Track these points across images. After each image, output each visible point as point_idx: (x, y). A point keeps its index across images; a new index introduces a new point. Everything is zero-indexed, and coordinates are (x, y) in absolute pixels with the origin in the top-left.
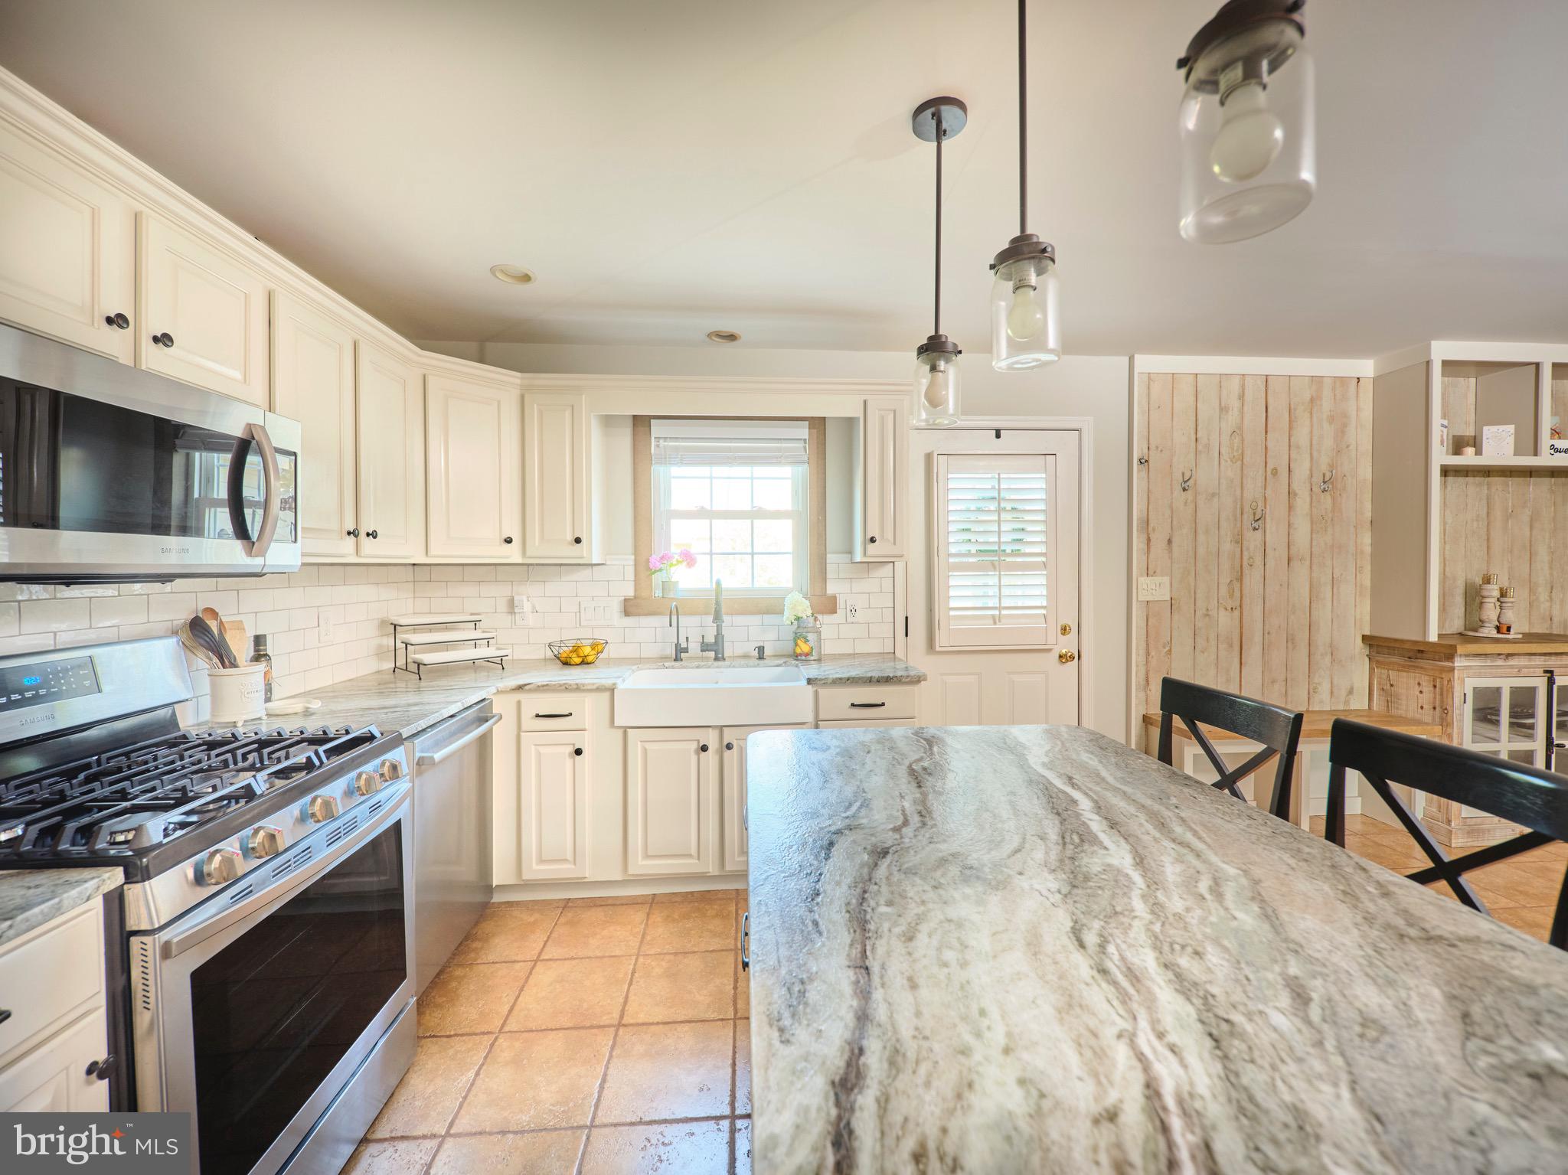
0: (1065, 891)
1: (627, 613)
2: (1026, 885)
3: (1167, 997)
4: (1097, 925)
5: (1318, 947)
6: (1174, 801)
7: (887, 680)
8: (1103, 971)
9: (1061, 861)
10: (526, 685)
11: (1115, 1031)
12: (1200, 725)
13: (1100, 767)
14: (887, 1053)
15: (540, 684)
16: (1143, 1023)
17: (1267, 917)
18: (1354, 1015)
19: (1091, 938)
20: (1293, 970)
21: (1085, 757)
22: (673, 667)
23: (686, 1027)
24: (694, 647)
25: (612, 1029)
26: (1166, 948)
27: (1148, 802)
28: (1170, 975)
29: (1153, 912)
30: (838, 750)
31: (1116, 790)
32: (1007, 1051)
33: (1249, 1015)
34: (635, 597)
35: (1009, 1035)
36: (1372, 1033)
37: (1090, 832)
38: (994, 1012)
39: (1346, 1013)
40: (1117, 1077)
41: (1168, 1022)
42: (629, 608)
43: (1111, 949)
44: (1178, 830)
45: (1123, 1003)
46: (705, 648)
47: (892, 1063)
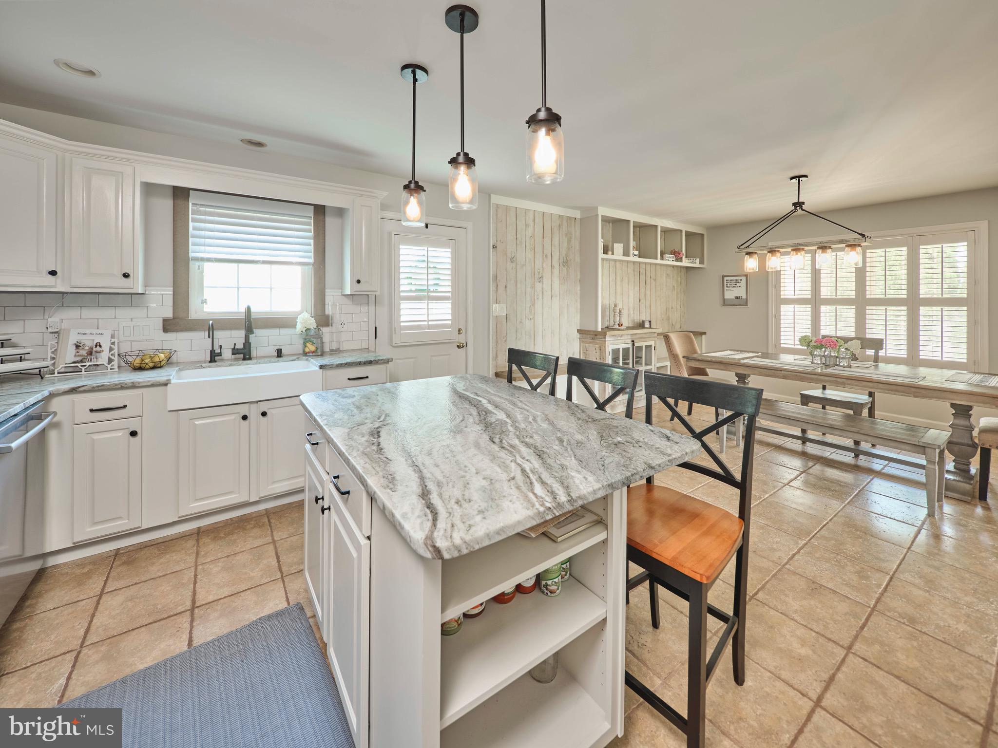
0: (484, 429)
1: (166, 330)
2: (469, 430)
3: (524, 450)
4: (498, 436)
5: (565, 429)
6: (517, 396)
7: (370, 363)
8: (503, 448)
9: (480, 421)
10: (79, 387)
11: (510, 460)
12: (523, 367)
13: (487, 388)
14: (436, 484)
15: (95, 385)
16: (518, 457)
17: (551, 424)
18: (575, 442)
19: (497, 440)
20: (559, 435)
21: (480, 385)
22: (209, 367)
23: (248, 592)
24: (227, 354)
25: (188, 613)
26: (521, 437)
27: (508, 397)
28: (524, 444)
29: (515, 429)
30: (360, 397)
31: (495, 395)
32: (477, 473)
33: (548, 448)
34: (174, 318)
35: (476, 469)
36: (579, 445)
37: (489, 410)
38: (470, 466)
39: (572, 442)
40: (513, 470)
41: (525, 455)
42: (168, 326)
43: (504, 441)
44: (520, 404)
45: (511, 453)
46: (236, 352)
47: (439, 486)
